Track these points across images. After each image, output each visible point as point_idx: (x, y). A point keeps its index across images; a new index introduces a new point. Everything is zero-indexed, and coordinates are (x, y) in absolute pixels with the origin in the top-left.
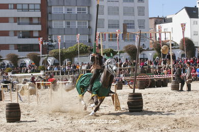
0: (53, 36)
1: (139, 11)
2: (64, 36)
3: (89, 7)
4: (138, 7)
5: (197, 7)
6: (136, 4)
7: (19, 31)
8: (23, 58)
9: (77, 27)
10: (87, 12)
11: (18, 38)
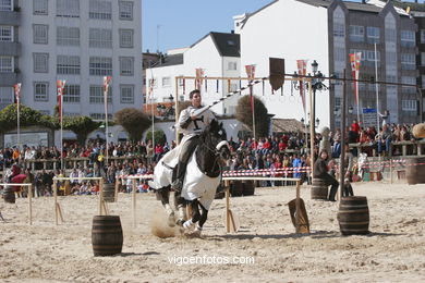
1: (122, 39)
3: (16, 27)
4: (120, 30)
5: (236, 32)
6: (117, 24)
10: (12, 37)
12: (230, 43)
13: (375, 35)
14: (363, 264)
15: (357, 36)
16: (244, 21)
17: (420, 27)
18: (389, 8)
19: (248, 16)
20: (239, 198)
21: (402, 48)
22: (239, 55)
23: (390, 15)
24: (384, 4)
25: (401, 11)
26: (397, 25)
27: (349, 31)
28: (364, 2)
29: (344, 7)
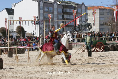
5: (12, 8)
12: (11, 11)
13: (51, 9)
14: (75, 71)
15: (46, 10)
16: (15, 5)
17: (63, 7)
18: (55, 2)
19: (16, 4)
20: (21, 54)
21: (58, 13)
22: (13, 15)
23: (55, 4)
24: (54, 1)
25: (58, 3)
26: (57, 7)
27: (44, 8)
28: (48, 0)
29: (43, 2)
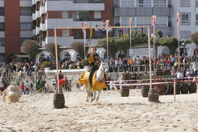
0: (121, 18)
2: (135, 18)
7: (76, 11)
8: (66, 49)
9: (152, 6)
11: (74, 20)
